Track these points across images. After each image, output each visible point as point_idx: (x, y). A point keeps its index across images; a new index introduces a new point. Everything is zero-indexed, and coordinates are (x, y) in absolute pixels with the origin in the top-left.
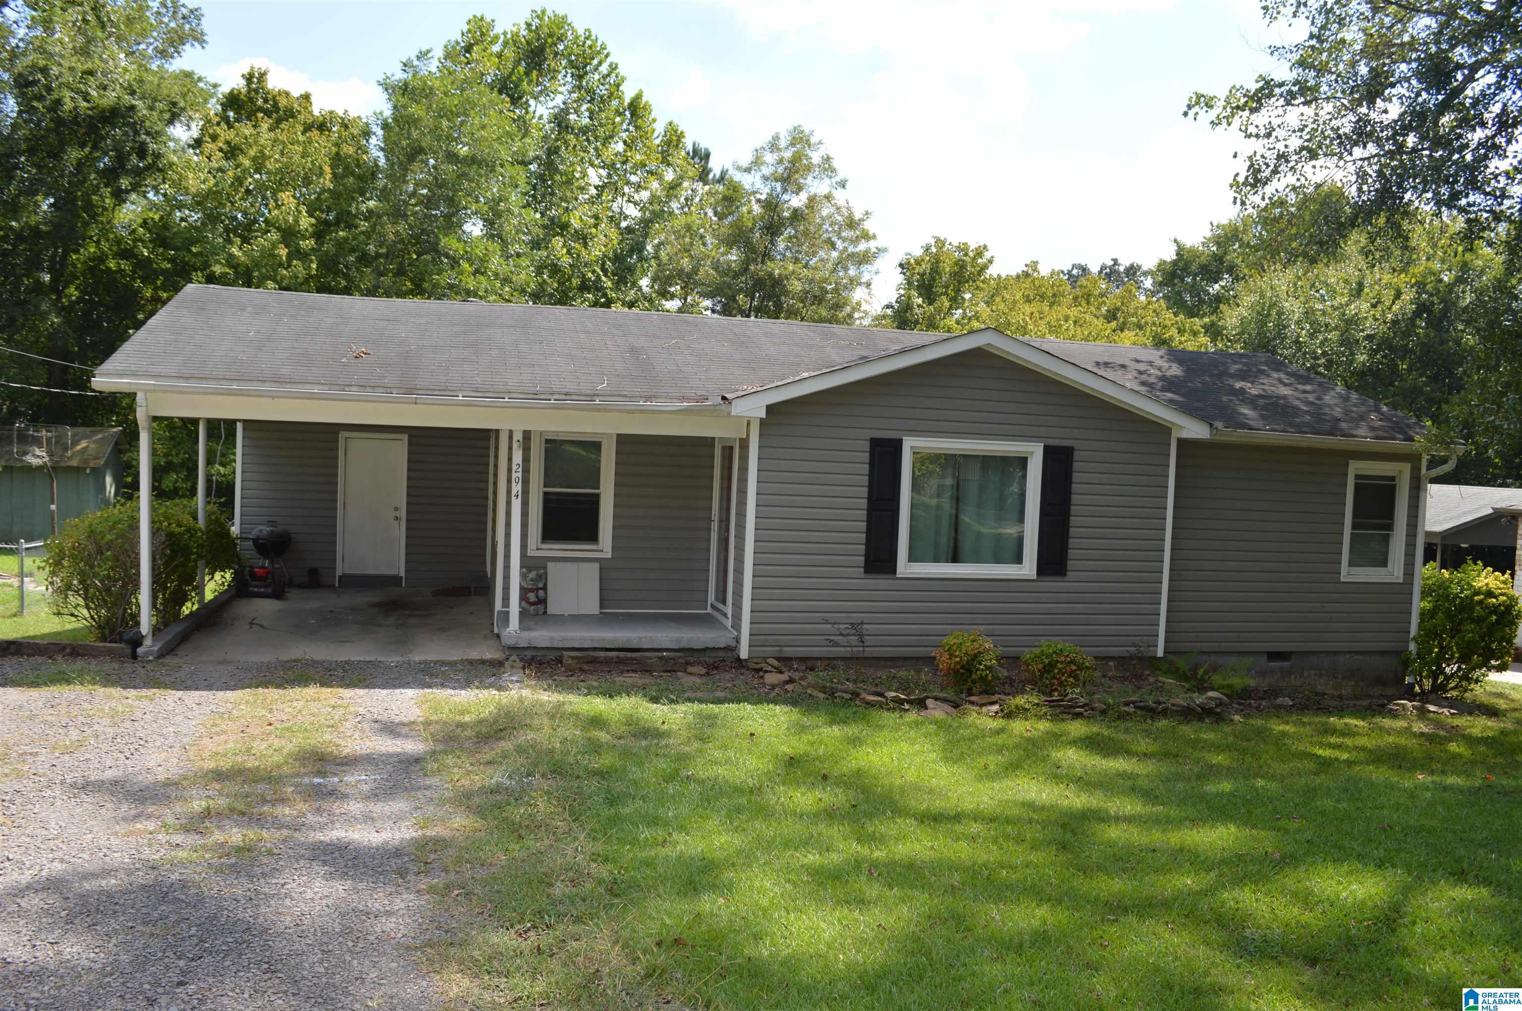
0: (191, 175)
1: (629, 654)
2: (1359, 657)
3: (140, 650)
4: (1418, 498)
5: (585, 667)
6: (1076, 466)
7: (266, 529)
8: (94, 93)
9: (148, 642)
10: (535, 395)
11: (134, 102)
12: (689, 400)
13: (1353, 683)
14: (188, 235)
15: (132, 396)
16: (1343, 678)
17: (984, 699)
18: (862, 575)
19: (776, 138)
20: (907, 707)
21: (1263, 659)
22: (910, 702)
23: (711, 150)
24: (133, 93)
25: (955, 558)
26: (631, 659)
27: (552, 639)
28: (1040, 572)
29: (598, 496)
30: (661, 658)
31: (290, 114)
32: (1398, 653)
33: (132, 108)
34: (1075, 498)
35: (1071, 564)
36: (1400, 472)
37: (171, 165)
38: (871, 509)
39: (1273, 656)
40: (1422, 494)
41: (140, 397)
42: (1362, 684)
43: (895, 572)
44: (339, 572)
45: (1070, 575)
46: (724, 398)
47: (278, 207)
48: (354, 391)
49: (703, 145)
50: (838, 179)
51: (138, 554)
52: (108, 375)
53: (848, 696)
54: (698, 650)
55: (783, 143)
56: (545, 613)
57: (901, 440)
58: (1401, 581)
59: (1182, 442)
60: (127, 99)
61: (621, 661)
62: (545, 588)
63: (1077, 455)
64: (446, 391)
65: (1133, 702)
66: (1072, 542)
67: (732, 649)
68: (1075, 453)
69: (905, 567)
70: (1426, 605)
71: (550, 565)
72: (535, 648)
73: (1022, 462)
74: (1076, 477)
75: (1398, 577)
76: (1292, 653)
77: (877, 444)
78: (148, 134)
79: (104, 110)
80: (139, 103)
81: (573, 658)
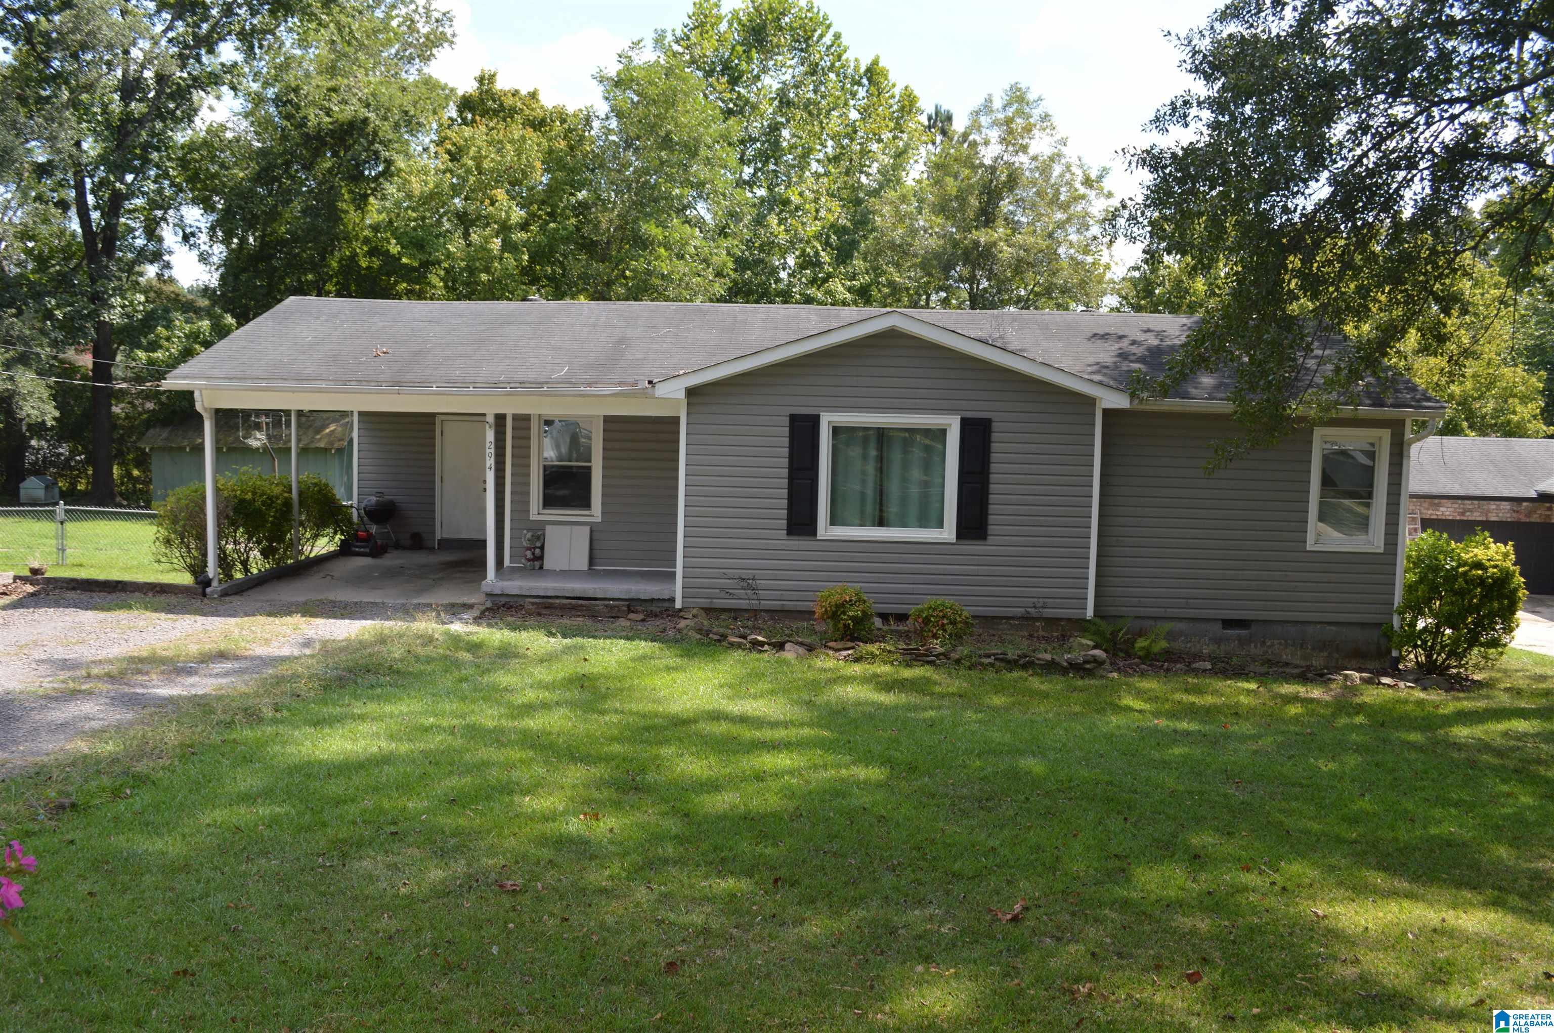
0: (413, 179)
1: (580, 602)
2: (1334, 628)
3: (208, 590)
4: (1400, 465)
5: (544, 612)
6: (995, 436)
7: (374, 499)
8: (336, 109)
9: (215, 583)
10: (496, 385)
11: (367, 115)
12: (625, 384)
13: (1326, 654)
14: (414, 234)
15: (191, 393)
16: (1313, 649)
17: (840, 645)
18: (785, 537)
19: (989, 100)
20: (766, 647)
21: (1217, 628)
22: (769, 644)
23: (952, 111)
24: (368, 106)
25: (881, 522)
26: (582, 606)
27: (521, 588)
28: (959, 536)
29: (589, 468)
30: (606, 606)
31: (513, 111)
32: (1378, 625)
33: (365, 121)
34: (994, 467)
35: (991, 529)
36: (1380, 438)
37: (400, 170)
38: (791, 478)
39: (1228, 623)
40: (1405, 462)
41: (197, 395)
42: (1336, 656)
43: (815, 534)
44: (438, 536)
45: (991, 540)
46: (650, 382)
47: (492, 204)
48: (353, 386)
49: (944, 108)
50: (1058, 137)
51: (205, 515)
52: (176, 378)
53: (716, 637)
54: (645, 601)
55: (997, 104)
56: (541, 568)
57: (819, 416)
58: (1381, 550)
59: (1107, 412)
60: (364, 113)
61: (573, 608)
62: (542, 548)
63: (995, 426)
64: (424, 383)
65: (994, 655)
66: (992, 508)
67: (672, 600)
68: (994, 424)
69: (825, 530)
70: (1412, 577)
71: (549, 529)
72: (508, 595)
73: (940, 435)
74: (995, 447)
75: (1378, 547)
76: (1252, 621)
77: (794, 419)
78: (380, 143)
79: (342, 125)
80: (372, 116)
81: (533, 604)
